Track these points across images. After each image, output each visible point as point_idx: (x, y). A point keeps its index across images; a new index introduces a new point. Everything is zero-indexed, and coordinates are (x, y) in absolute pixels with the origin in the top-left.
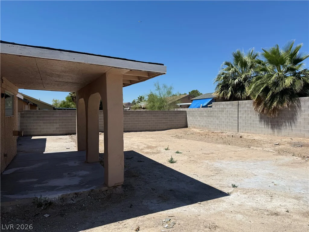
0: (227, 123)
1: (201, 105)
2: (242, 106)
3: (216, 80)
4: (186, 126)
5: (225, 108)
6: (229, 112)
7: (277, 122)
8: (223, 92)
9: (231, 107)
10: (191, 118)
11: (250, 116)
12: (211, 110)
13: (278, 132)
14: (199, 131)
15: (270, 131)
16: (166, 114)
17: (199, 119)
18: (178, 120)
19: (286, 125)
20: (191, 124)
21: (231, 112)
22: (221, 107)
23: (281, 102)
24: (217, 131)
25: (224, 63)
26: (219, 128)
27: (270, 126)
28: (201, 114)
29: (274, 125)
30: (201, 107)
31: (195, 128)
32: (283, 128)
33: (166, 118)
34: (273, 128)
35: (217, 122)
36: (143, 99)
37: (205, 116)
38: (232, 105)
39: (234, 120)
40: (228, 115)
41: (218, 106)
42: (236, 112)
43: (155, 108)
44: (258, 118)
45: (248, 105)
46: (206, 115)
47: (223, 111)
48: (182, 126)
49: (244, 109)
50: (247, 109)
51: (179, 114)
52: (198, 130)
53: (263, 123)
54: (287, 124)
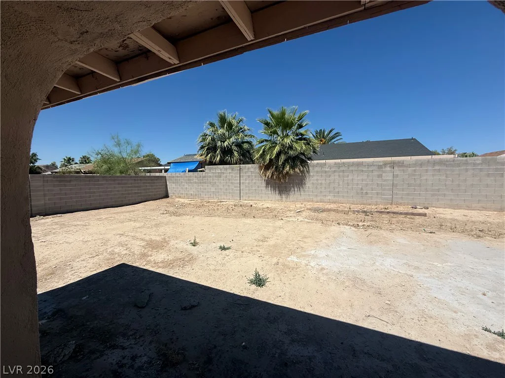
0: (226, 189)
1: (187, 169)
2: (244, 171)
3: (200, 140)
4: (167, 196)
5: (223, 173)
6: (228, 177)
7: (286, 187)
8: (209, 155)
9: (231, 171)
10: (174, 185)
11: (254, 181)
12: (204, 175)
13: (287, 198)
14: (189, 202)
15: (278, 197)
16: (138, 180)
17: (186, 186)
18: (155, 189)
19: (294, 190)
20: (174, 193)
21: (230, 178)
22: (217, 171)
23: (293, 167)
24: (213, 201)
25: (208, 122)
26: (215, 196)
27: (277, 192)
28: (189, 180)
29: (282, 191)
30: (187, 171)
31: (180, 197)
32: (292, 193)
33: (137, 187)
34: (280, 193)
35: (213, 189)
36: (73, 161)
37: (196, 183)
38: (232, 169)
39: (235, 187)
40: (228, 181)
41: (213, 170)
42: (238, 177)
43: (116, 172)
44: (264, 184)
45: (252, 170)
46: (197, 181)
47: (220, 177)
48: (161, 196)
49: (247, 174)
50: (250, 174)
51: (157, 180)
52: (185, 200)
53: (270, 188)
54: (296, 189)
